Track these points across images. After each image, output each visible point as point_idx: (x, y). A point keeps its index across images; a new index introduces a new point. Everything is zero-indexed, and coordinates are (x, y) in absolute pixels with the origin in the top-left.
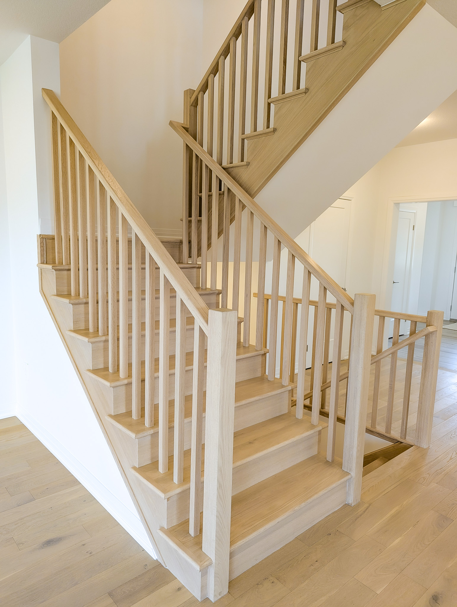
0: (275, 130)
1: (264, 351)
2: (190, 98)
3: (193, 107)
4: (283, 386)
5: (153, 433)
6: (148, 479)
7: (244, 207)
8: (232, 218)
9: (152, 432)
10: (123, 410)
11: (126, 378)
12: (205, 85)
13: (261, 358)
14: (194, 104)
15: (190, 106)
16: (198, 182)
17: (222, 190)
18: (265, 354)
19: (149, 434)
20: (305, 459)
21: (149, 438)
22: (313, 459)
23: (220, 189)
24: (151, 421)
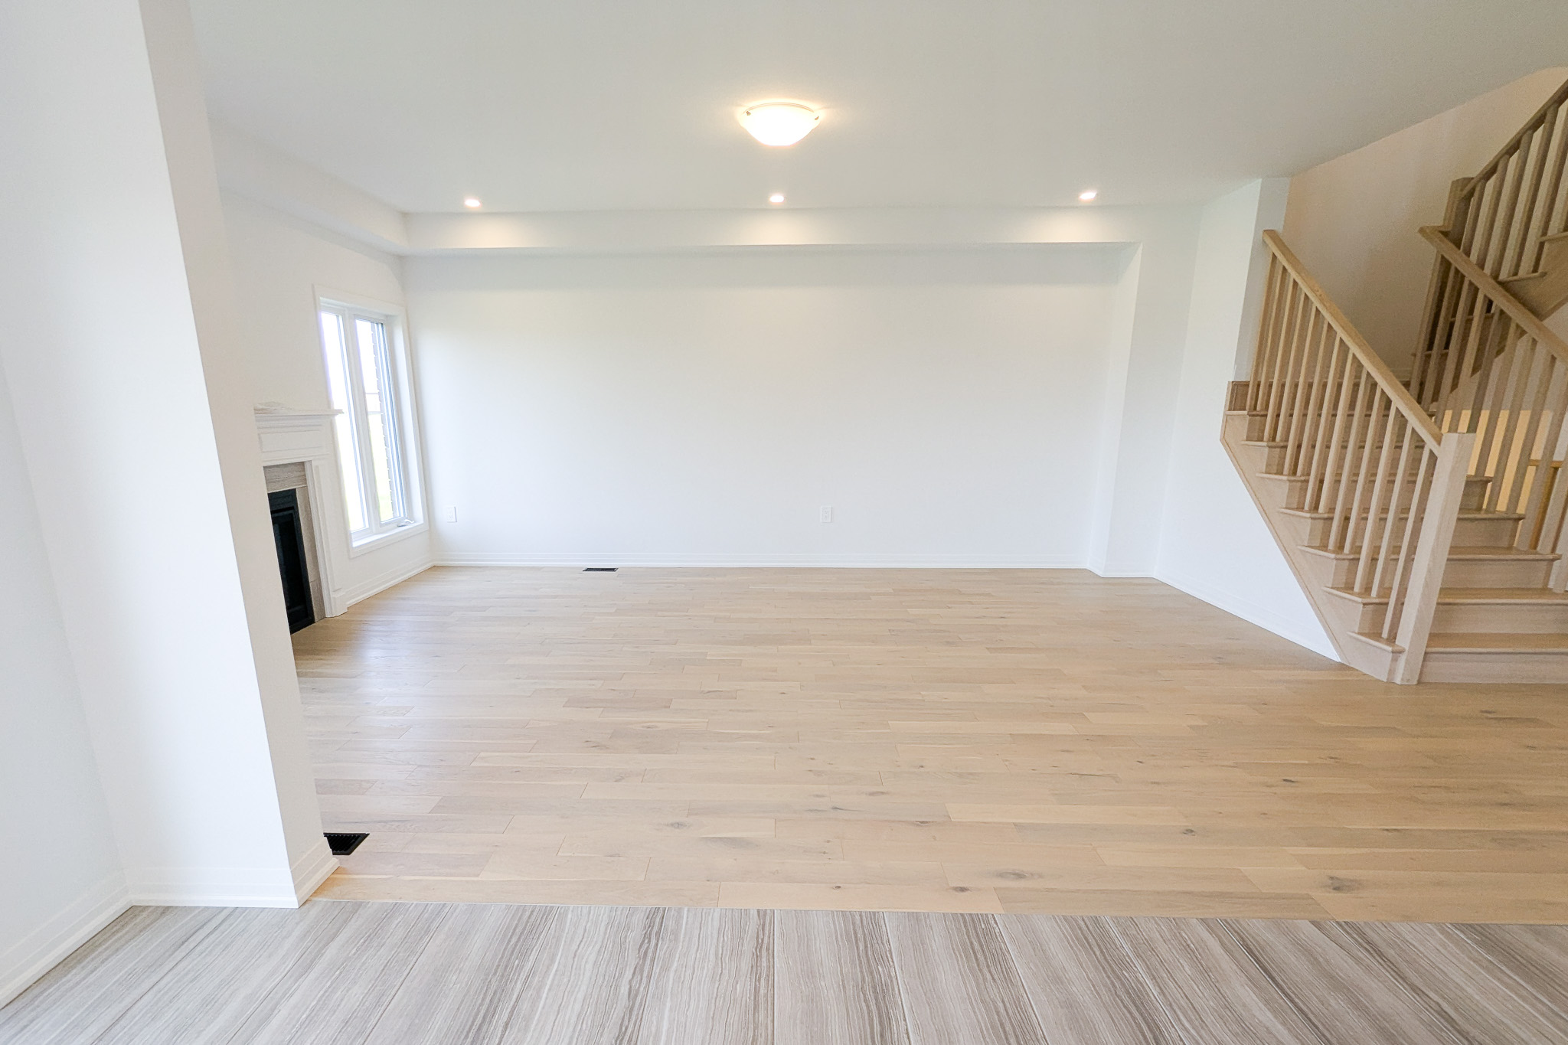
2: (1462, 190)
3: (1463, 202)
5: (1353, 557)
7: (1523, 333)
11: (1326, 513)
12: (1492, 169)
13: (1512, 524)
14: (1466, 198)
15: (1458, 202)
18: (1519, 519)
19: (1348, 558)
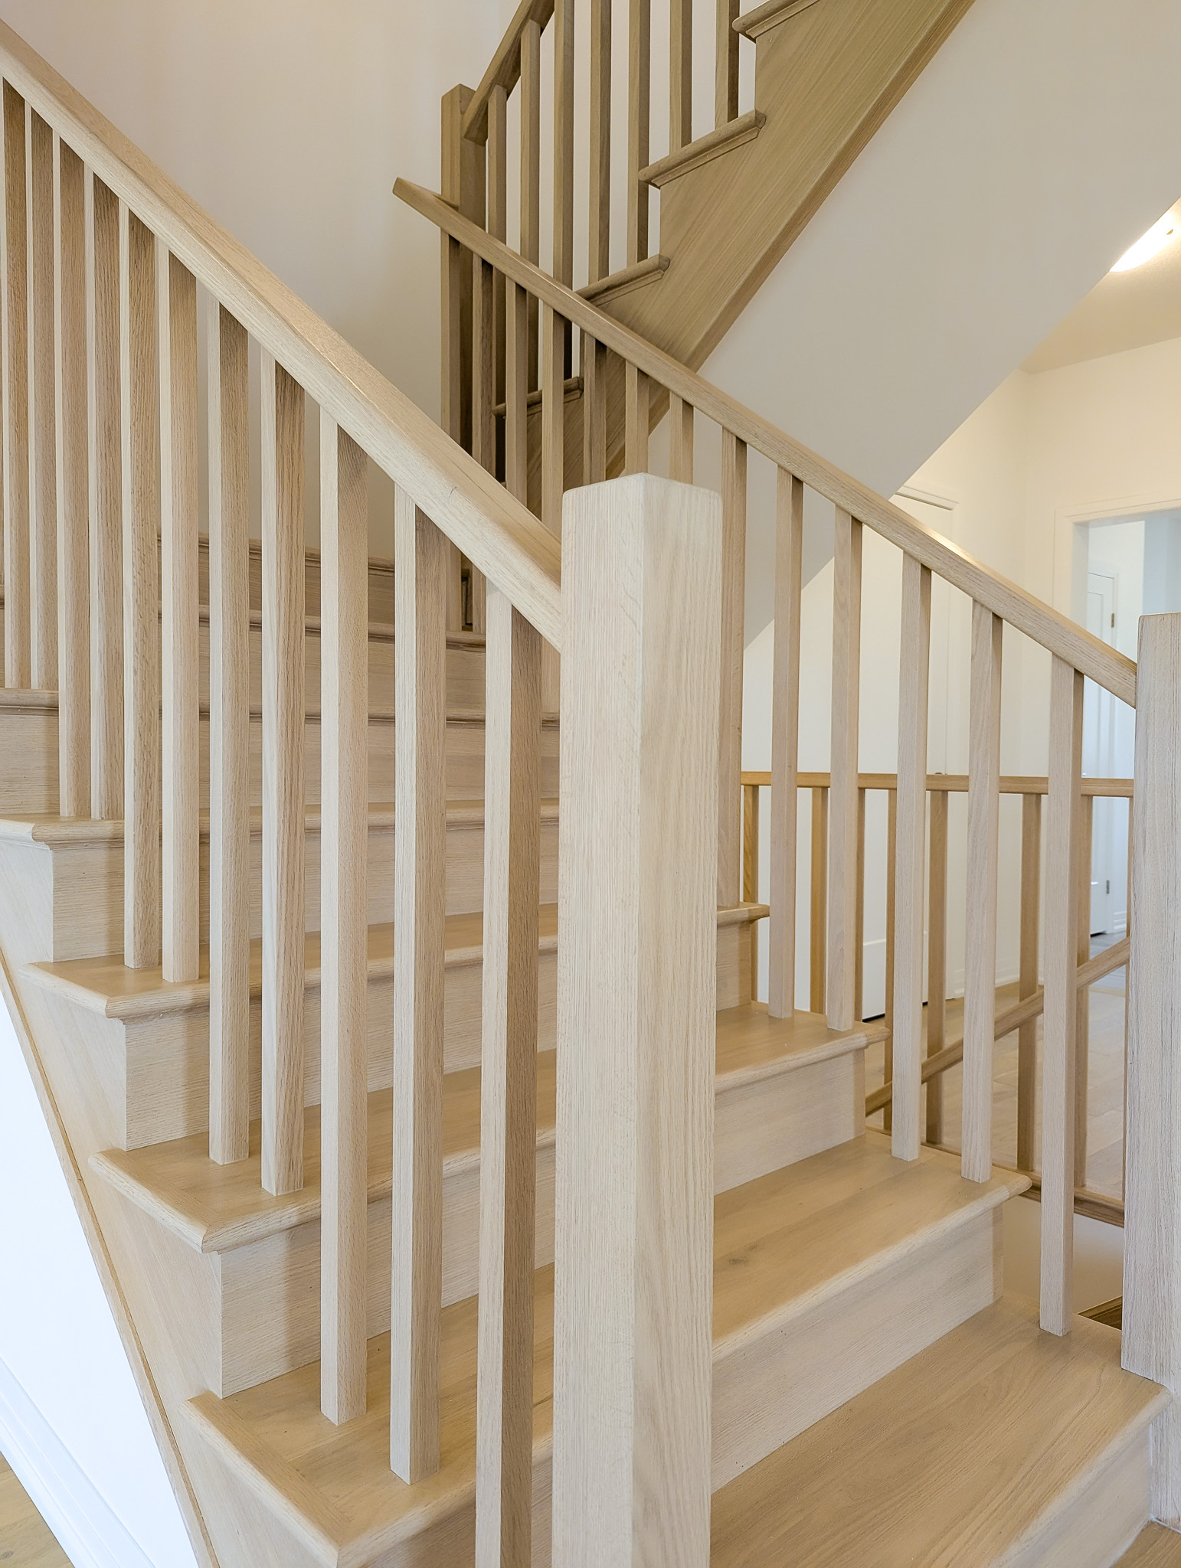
0: (759, 121)
1: (749, 910)
2: (462, 113)
3: (470, 144)
4: (832, 1035)
5: (294, 1220)
6: (262, 1458)
8: (611, 463)
9: (290, 1215)
10: (173, 1127)
11: (187, 983)
12: (511, 62)
13: (737, 937)
14: (474, 133)
15: (461, 139)
16: (491, 356)
17: (575, 372)
18: (752, 921)
19: (277, 1226)
20: (953, 1326)
21: (276, 1251)
22: (980, 1324)
23: (568, 373)
24: (291, 1165)
